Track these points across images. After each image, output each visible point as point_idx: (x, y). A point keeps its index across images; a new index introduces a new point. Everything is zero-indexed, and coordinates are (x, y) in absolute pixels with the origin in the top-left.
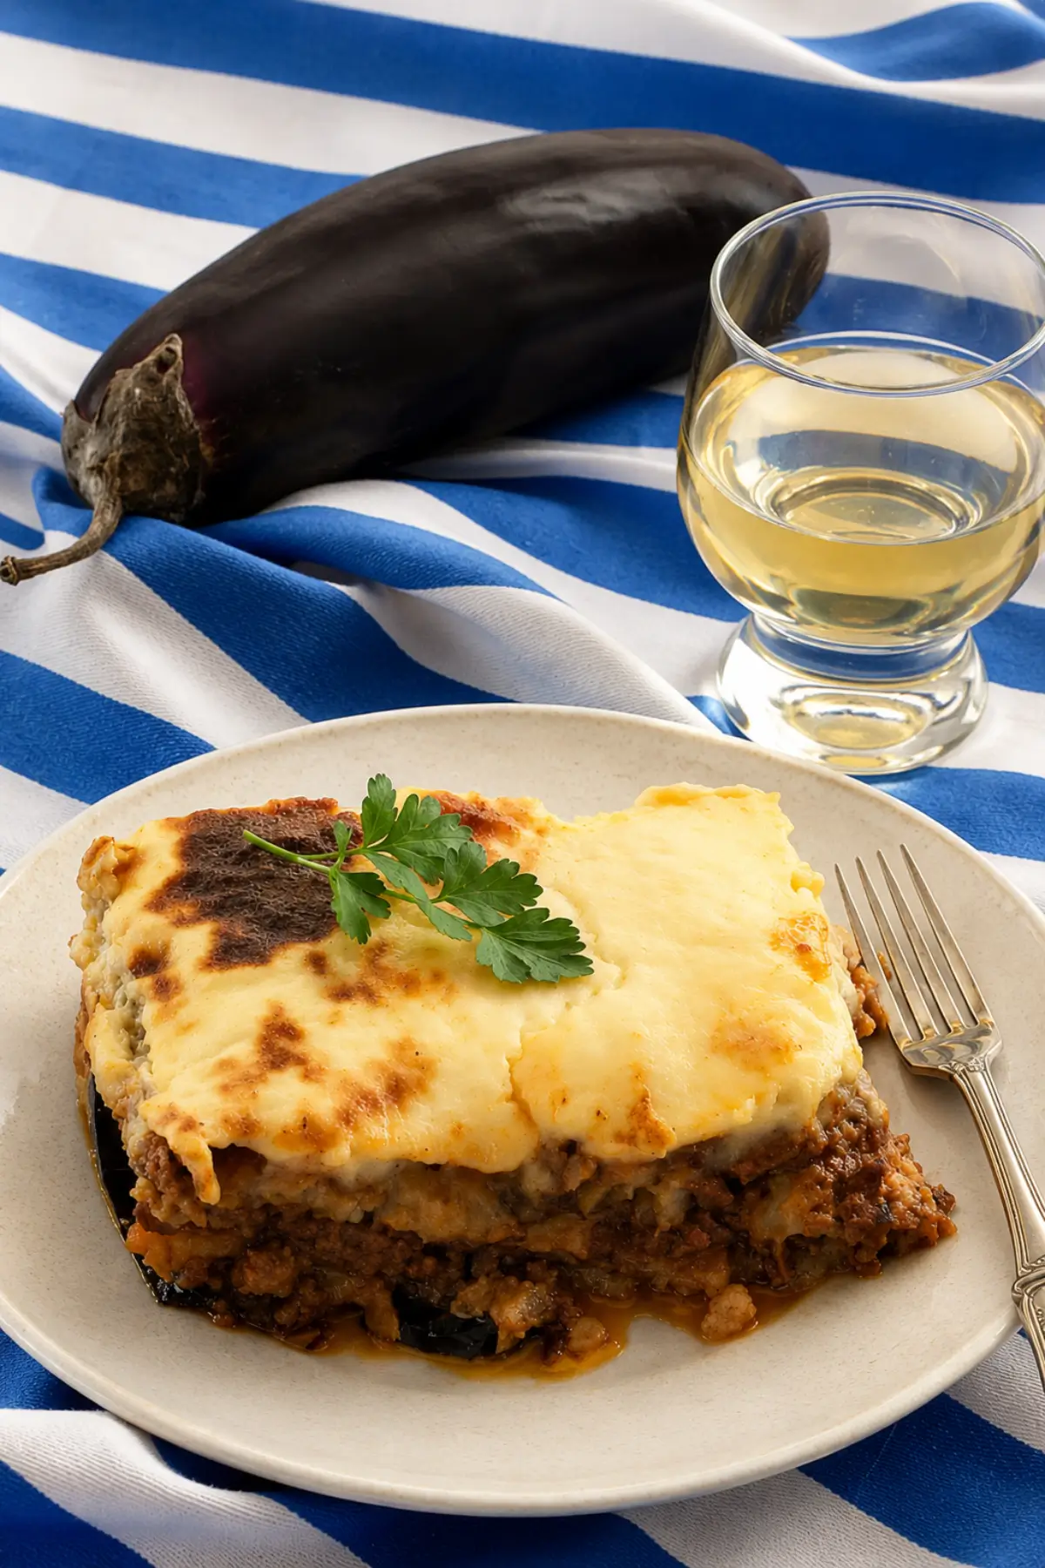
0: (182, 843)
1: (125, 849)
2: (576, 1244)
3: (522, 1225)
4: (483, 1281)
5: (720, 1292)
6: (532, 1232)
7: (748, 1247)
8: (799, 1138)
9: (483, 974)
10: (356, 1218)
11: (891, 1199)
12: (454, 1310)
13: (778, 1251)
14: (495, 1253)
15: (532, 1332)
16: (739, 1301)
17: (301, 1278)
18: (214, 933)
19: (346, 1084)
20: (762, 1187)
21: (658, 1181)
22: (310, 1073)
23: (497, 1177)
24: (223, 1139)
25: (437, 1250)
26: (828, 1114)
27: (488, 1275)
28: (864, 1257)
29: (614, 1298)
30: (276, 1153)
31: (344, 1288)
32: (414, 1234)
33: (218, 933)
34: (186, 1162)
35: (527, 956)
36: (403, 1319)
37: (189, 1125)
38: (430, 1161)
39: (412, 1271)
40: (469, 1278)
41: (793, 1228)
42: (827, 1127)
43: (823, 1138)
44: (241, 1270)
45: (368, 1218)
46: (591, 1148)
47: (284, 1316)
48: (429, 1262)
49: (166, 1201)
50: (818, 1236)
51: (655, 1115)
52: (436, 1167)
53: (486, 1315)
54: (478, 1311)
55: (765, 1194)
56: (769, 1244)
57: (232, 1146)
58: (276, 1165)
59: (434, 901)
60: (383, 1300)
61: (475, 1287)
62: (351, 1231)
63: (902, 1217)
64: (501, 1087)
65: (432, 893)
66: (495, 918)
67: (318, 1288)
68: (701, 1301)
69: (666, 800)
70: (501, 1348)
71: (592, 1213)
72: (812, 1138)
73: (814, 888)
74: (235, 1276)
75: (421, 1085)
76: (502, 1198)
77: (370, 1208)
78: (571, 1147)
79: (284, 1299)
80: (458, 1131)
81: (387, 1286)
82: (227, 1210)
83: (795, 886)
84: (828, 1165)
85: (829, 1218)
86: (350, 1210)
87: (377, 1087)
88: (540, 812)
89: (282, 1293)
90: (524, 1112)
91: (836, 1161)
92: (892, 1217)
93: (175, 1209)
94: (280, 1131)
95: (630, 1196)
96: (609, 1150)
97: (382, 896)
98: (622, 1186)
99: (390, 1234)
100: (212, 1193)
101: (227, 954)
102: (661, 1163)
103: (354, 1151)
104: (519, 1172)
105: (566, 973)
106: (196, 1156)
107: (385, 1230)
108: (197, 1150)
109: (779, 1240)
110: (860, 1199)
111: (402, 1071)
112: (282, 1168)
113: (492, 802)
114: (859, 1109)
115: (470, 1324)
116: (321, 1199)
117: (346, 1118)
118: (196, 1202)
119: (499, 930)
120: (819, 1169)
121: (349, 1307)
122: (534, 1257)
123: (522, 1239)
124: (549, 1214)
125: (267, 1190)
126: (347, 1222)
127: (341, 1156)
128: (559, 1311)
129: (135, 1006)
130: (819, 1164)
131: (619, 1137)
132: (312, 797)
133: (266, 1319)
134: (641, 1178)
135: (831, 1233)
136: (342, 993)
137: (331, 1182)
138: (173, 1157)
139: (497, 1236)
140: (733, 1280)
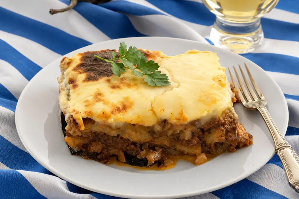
0: (82, 58)
1: (70, 59)
2: (166, 143)
3: (154, 138)
4: (145, 151)
5: (199, 155)
6: (156, 140)
7: (206, 145)
8: (217, 120)
9: (146, 84)
10: (116, 135)
11: (238, 135)
12: (138, 157)
13: (212, 146)
14: (148, 144)
15: (156, 162)
16: (204, 156)
17: (103, 149)
18: (87, 75)
19: (113, 105)
20: (209, 131)
21: (185, 129)
22: (105, 103)
23: (148, 127)
24: (85, 116)
25: (134, 144)
26: (224, 115)
27: (146, 149)
28: (232, 148)
29: (175, 156)
30: (97, 119)
31: (113, 151)
32: (128, 139)
33: (88, 75)
34: (77, 121)
35: (155, 81)
36: (126, 158)
37: (78, 113)
38: (132, 123)
39: (128, 148)
40: (142, 150)
41: (216, 140)
42: (224, 118)
43: (223, 121)
44: (90, 146)
45: (118, 135)
46: (169, 121)
47: (99, 157)
48: (133, 146)
49: (73, 130)
50: (221, 142)
51: (184, 114)
52: (134, 125)
53: (145, 158)
54: (144, 157)
55: (210, 133)
56: (210, 144)
57: (87, 118)
58: (97, 122)
59: (135, 69)
60: (122, 154)
61: (143, 152)
62: (115, 138)
63: (241, 139)
64: (149, 108)
65: (134, 67)
66: (149, 73)
67: (107, 151)
68: (195, 156)
69: (191, 53)
70: (148, 165)
71: (170, 136)
72: (221, 120)
73: (223, 70)
74: (88, 148)
75: (130, 107)
76: (149, 132)
77: (118, 133)
78: (165, 121)
79: (99, 153)
80: (139, 117)
81: (123, 151)
82: (86, 132)
83: (219, 69)
84: (224, 127)
85: (224, 138)
86: (114, 133)
87: (121, 107)
88: (162, 54)
89: (99, 152)
90: (154, 113)
91: (226, 126)
92: (239, 139)
93: (74, 132)
94: (98, 115)
95: (179, 132)
96: (174, 121)
97: (124, 68)
98: (177, 130)
99: (123, 139)
100: (83, 128)
101: (89, 79)
102: (186, 125)
103: (114, 120)
104: (153, 127)
105: (165, 85)
106: (79, 119)
107: (122, 138)
108: (79, 118)
109: (213, 143)
110: (231, 134)
111: (126, 103)
112: (98, 123)
113: (151, 51)
114: (231, 115)
115: (142, 160)
116: (107, 131)
117: (113, 112)
118: (79, 130)
119: (150, 75)
120: (222, 128)
121: (114, 155)
122: (157, 146)
123: (154, 141)
124: (160, 136)
125: (95, 129)
126: (114, 136)
127: (111, 120)
128: (162, 158)
129: (69, 90)
130: (222, 126)
131: (176, 119)
132: (111, 49)
133: (95, 157)
134: (181, 128)
135: (224, 141)
136: (114, 87)
137: (110, 127)
138: (74, 120)
139: (148, 140)
140: (202, 152)
